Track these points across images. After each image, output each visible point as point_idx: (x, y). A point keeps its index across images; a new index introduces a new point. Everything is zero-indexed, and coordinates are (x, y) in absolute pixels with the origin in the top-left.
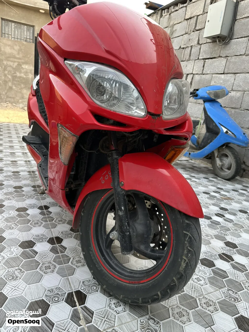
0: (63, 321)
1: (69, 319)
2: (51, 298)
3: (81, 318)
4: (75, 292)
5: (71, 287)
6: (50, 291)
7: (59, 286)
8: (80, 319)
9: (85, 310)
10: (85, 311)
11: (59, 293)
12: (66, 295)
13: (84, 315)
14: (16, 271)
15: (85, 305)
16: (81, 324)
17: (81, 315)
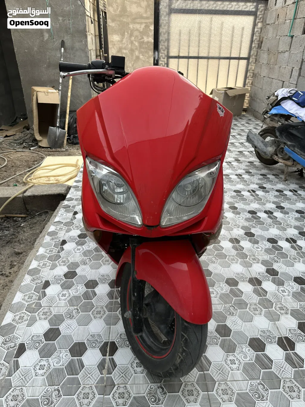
0: (91, 366)
1: (96, 366)
2: (90, 342)
3: (106, 368)
4: (110, 342)
5: (109, 337)
6: (92, 336)
7: (101, 333)
8: (104, 369)
9: (112, 361)
10: (110, 363)
11: (98, 340)
12: (103, 343)
13: (108, 366)
14: (74, 311)
15: (113, 357)
16: (103, 373)
17: (106, 365)
